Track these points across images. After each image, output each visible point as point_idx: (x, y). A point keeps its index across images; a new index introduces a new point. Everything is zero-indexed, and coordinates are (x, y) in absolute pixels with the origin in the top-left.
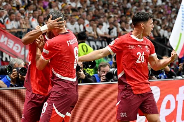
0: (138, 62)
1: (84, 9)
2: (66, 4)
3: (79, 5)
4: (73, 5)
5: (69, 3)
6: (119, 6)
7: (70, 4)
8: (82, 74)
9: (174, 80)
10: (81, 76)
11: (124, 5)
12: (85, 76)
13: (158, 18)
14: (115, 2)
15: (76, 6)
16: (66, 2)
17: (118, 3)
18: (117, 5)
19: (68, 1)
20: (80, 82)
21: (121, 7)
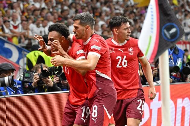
0: (118, 66)
1: (49, 9)
2: (29, 4)
3: (43, 5)
4: (37, 5)
5: (33, 3)
6: (87, 6)
7: (33, 5)
8: (50, 81)
9: (147, 86)
10: (49, 83)
11: (93, 5)
12: (53, 83)
13: (130, 18)
14: (83, 1)
15: (41, 6)
16: (29, 2)
17: (87, 3)
18: (85, 5)
19: (31, 2)
20: (46, 91)
21: (90, 7)
